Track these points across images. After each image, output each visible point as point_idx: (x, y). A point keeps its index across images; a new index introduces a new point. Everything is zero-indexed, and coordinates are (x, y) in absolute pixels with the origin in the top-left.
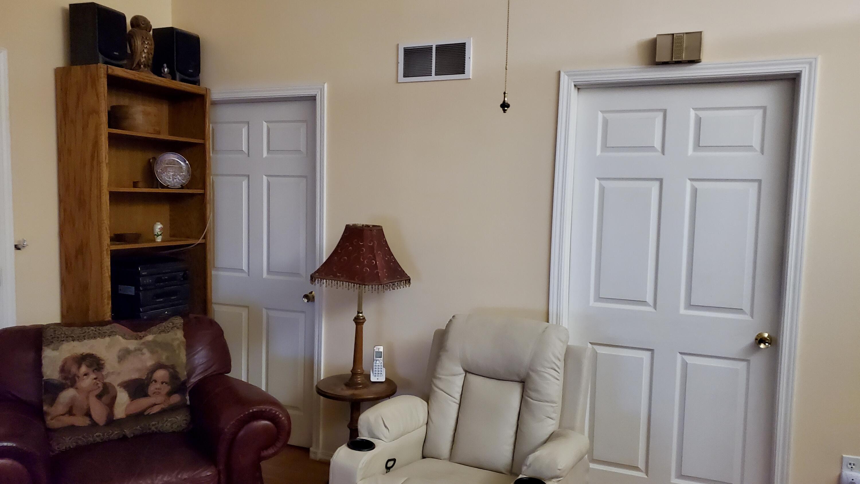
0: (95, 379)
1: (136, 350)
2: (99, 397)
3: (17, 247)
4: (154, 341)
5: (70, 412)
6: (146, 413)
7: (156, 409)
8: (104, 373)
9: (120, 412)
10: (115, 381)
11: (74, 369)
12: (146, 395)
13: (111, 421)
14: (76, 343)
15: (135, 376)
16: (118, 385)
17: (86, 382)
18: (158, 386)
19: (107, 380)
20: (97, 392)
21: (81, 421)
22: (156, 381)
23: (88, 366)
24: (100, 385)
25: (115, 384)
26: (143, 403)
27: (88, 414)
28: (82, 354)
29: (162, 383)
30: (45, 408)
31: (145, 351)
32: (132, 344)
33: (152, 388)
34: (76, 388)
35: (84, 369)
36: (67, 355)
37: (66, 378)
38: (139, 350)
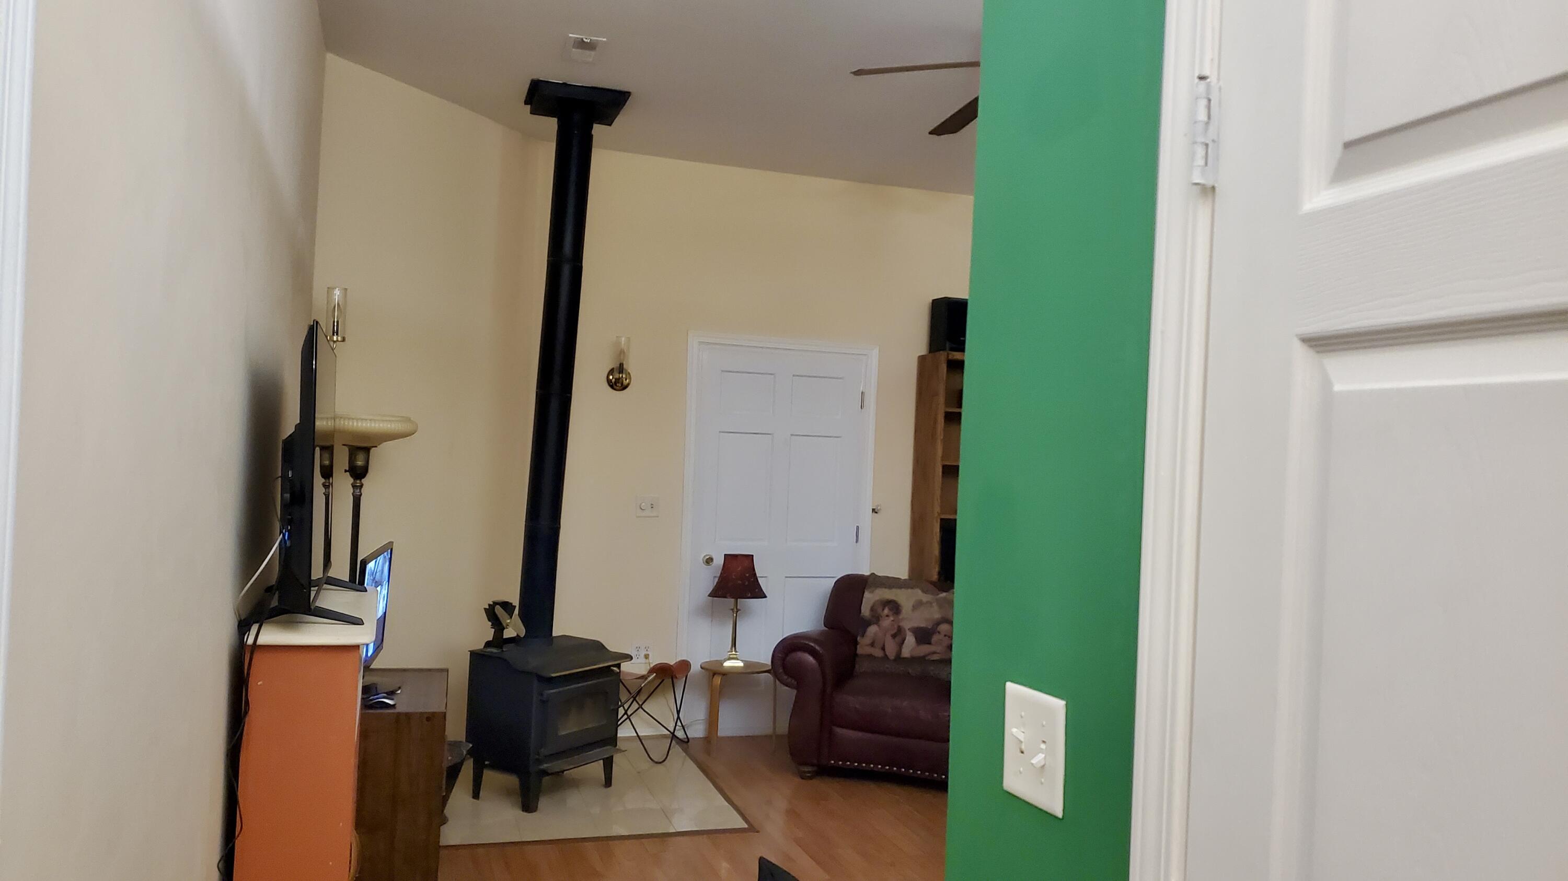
0: (893, 621)
1: (927, 602)
2: (894, 636)
3: (873, 510)
4: (945, 598)
5: (872, 645)
6: (927, 658)
7: (935, 657)
8: (901, 617)
9: (906, 653)
10: (907, 625)
11: (879, 610)
12: (930, 643)
13: (899, 658)
14: (886, 590)
15: (923, 625)
16: (909, 629)
17: (886, 623)
18: (941, 637)
19: (901, 624)
20: (893, 632)
21: (878, 653)
22: (939, 632)
23: (890, 610)
24: (896, 626)
25: (907, 629)
26: (924, 649)
27: (883, 649)
28: (888, 600)
29: (945, 636)
30: (858, 638)
31: (934, 604)
32: (925, 598)
33: (935, 638)
34: (879, 626)
35: (886, 611)
36: (877, 598)
37: (873, 616)
38: (930, 603)
